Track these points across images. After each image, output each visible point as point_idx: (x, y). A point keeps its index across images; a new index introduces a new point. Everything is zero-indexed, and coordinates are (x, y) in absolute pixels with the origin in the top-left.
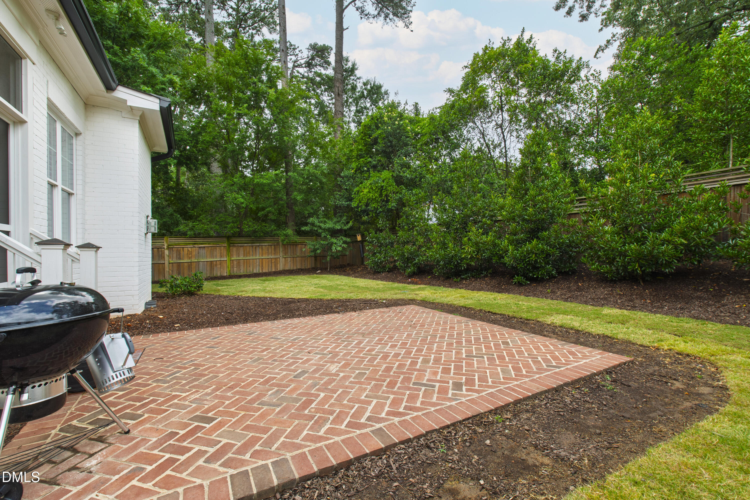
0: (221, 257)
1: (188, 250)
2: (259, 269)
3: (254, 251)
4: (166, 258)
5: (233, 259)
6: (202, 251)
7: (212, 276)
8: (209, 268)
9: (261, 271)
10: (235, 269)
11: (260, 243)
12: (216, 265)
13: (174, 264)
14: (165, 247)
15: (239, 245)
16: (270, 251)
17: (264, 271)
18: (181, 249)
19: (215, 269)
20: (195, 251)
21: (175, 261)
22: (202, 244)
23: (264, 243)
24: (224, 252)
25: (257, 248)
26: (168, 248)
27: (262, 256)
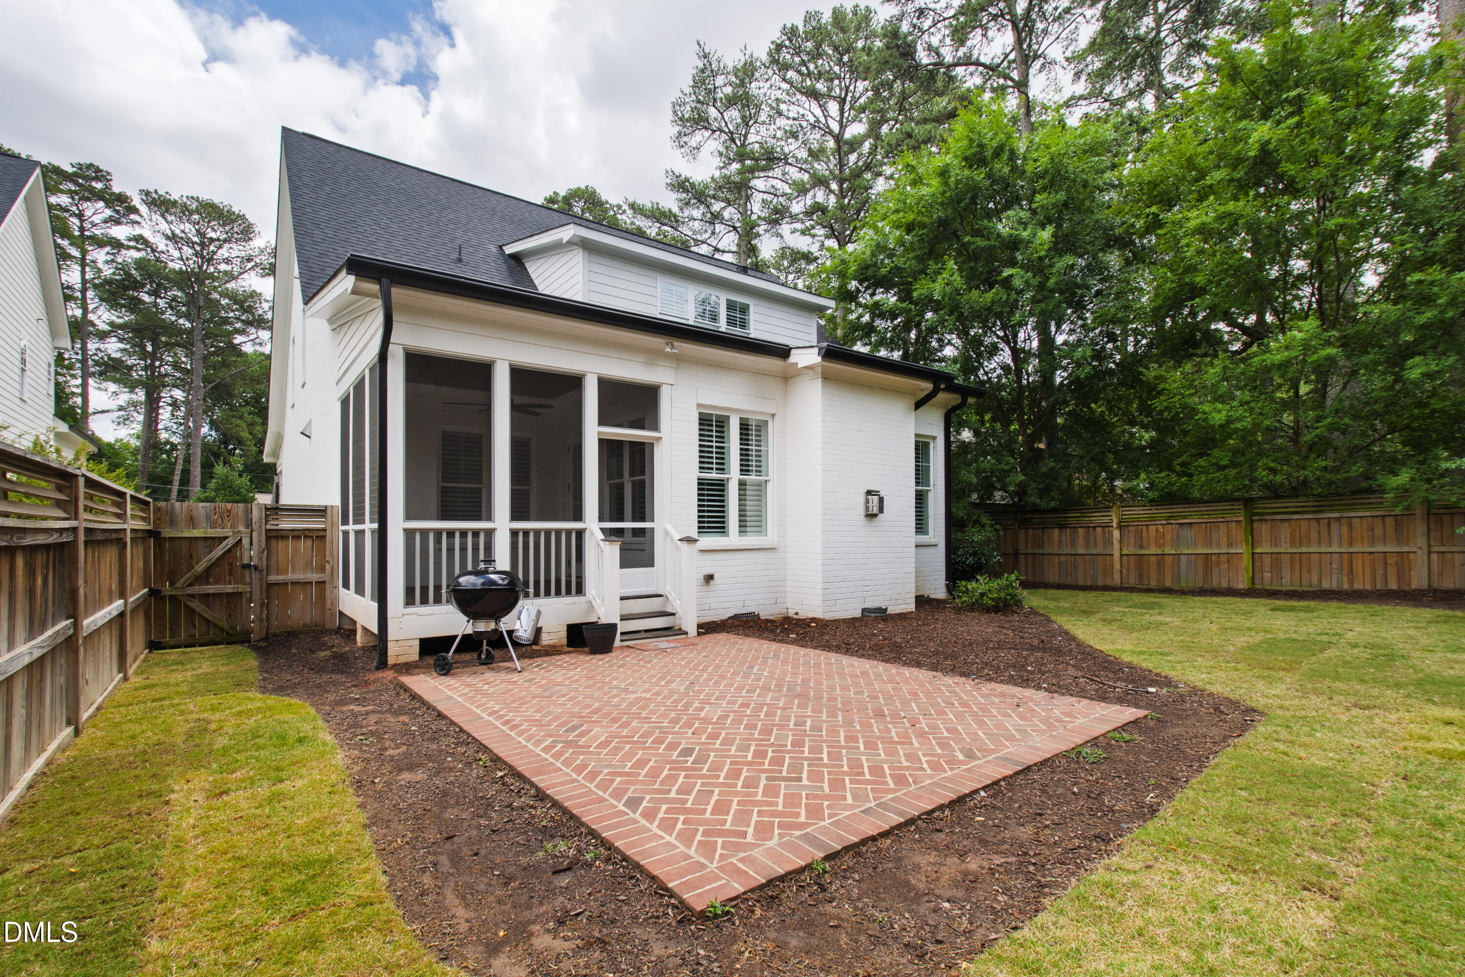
0: (1230, 545)
1: (1157, 530)
2: (1340, 581)
3: (1324, 532)
4: (1116, 545)
5: (1259, 550)
6: (1186, 533)
7: (1207, 586)
8: (1200, 569)
9: (1346, 586)
10: (1267, 575)
11: (1340, 511)
12: (1218, 564)
13: (1132, 558)
14: (1115, 525)
15: (1278, 517)
16: (1379, 531)
17: (1358, 586)
18: (1144, 528)
19: (1216, 571)
20: (1169, 532)
21: (1132, 550)
22: (1184, 517)
23: (1354, 510)
24: (1239, 534)
25: (1334, 526)
26: (1120, 527)
27: (1350, 544)
